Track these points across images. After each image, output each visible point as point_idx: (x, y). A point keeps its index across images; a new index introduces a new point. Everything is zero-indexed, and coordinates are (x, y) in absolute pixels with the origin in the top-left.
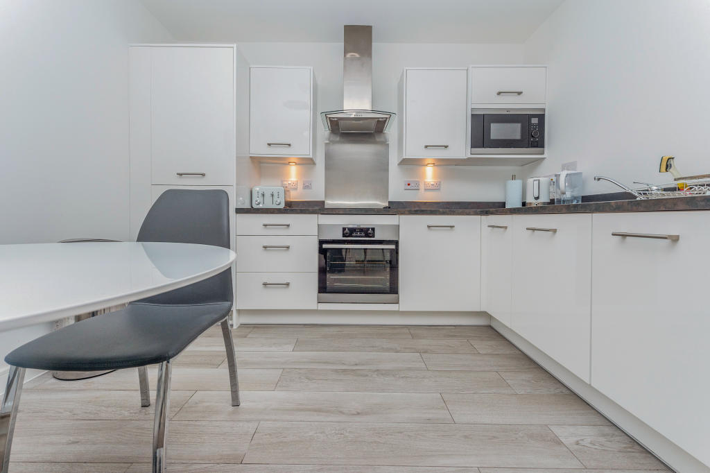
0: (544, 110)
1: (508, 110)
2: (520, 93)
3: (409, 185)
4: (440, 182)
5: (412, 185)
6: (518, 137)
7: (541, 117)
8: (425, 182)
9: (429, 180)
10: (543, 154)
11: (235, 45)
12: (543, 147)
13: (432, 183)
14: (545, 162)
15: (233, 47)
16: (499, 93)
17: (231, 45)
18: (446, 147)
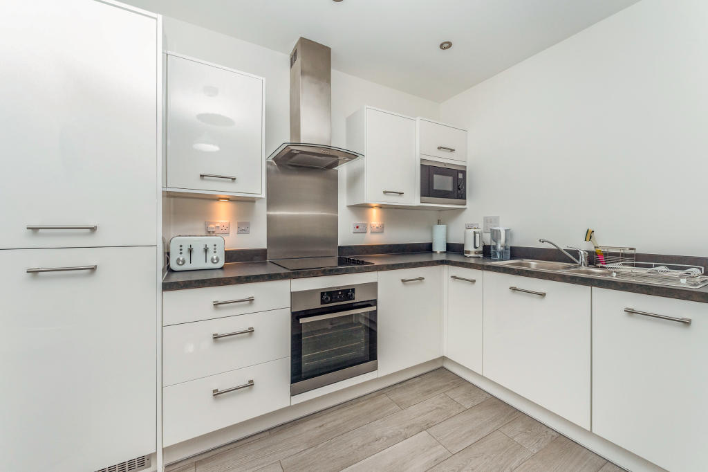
0: (465, 167)
1: (445, 164)
2: (452, 150)
3: (357, 227)
4: (383, 225)
5: (360, 227)
6: (450, 188)
7: (464, 173)
8: (371, 225)
9: (375, 223)
10: (465, 204)
11: (160, 17)
12: (465, 199)
13: (377, 226)
14: (466, 212)
15: (156, 19)
16: (440, 148)
17: (154, 15)
18: (401, 194)
